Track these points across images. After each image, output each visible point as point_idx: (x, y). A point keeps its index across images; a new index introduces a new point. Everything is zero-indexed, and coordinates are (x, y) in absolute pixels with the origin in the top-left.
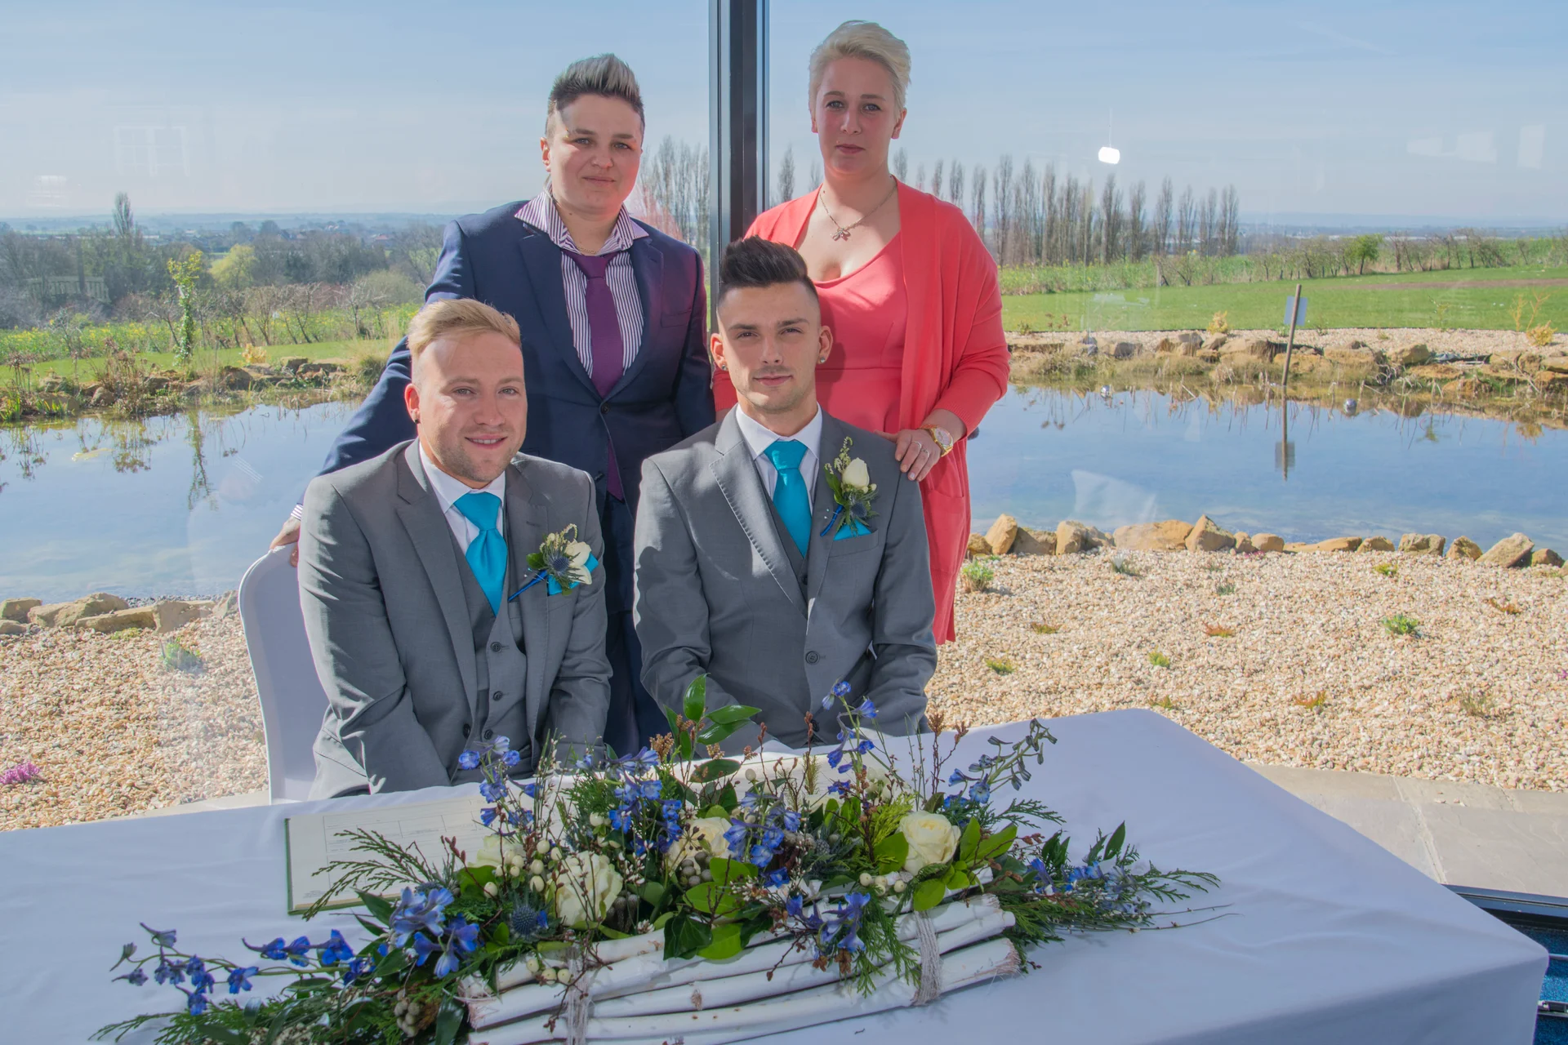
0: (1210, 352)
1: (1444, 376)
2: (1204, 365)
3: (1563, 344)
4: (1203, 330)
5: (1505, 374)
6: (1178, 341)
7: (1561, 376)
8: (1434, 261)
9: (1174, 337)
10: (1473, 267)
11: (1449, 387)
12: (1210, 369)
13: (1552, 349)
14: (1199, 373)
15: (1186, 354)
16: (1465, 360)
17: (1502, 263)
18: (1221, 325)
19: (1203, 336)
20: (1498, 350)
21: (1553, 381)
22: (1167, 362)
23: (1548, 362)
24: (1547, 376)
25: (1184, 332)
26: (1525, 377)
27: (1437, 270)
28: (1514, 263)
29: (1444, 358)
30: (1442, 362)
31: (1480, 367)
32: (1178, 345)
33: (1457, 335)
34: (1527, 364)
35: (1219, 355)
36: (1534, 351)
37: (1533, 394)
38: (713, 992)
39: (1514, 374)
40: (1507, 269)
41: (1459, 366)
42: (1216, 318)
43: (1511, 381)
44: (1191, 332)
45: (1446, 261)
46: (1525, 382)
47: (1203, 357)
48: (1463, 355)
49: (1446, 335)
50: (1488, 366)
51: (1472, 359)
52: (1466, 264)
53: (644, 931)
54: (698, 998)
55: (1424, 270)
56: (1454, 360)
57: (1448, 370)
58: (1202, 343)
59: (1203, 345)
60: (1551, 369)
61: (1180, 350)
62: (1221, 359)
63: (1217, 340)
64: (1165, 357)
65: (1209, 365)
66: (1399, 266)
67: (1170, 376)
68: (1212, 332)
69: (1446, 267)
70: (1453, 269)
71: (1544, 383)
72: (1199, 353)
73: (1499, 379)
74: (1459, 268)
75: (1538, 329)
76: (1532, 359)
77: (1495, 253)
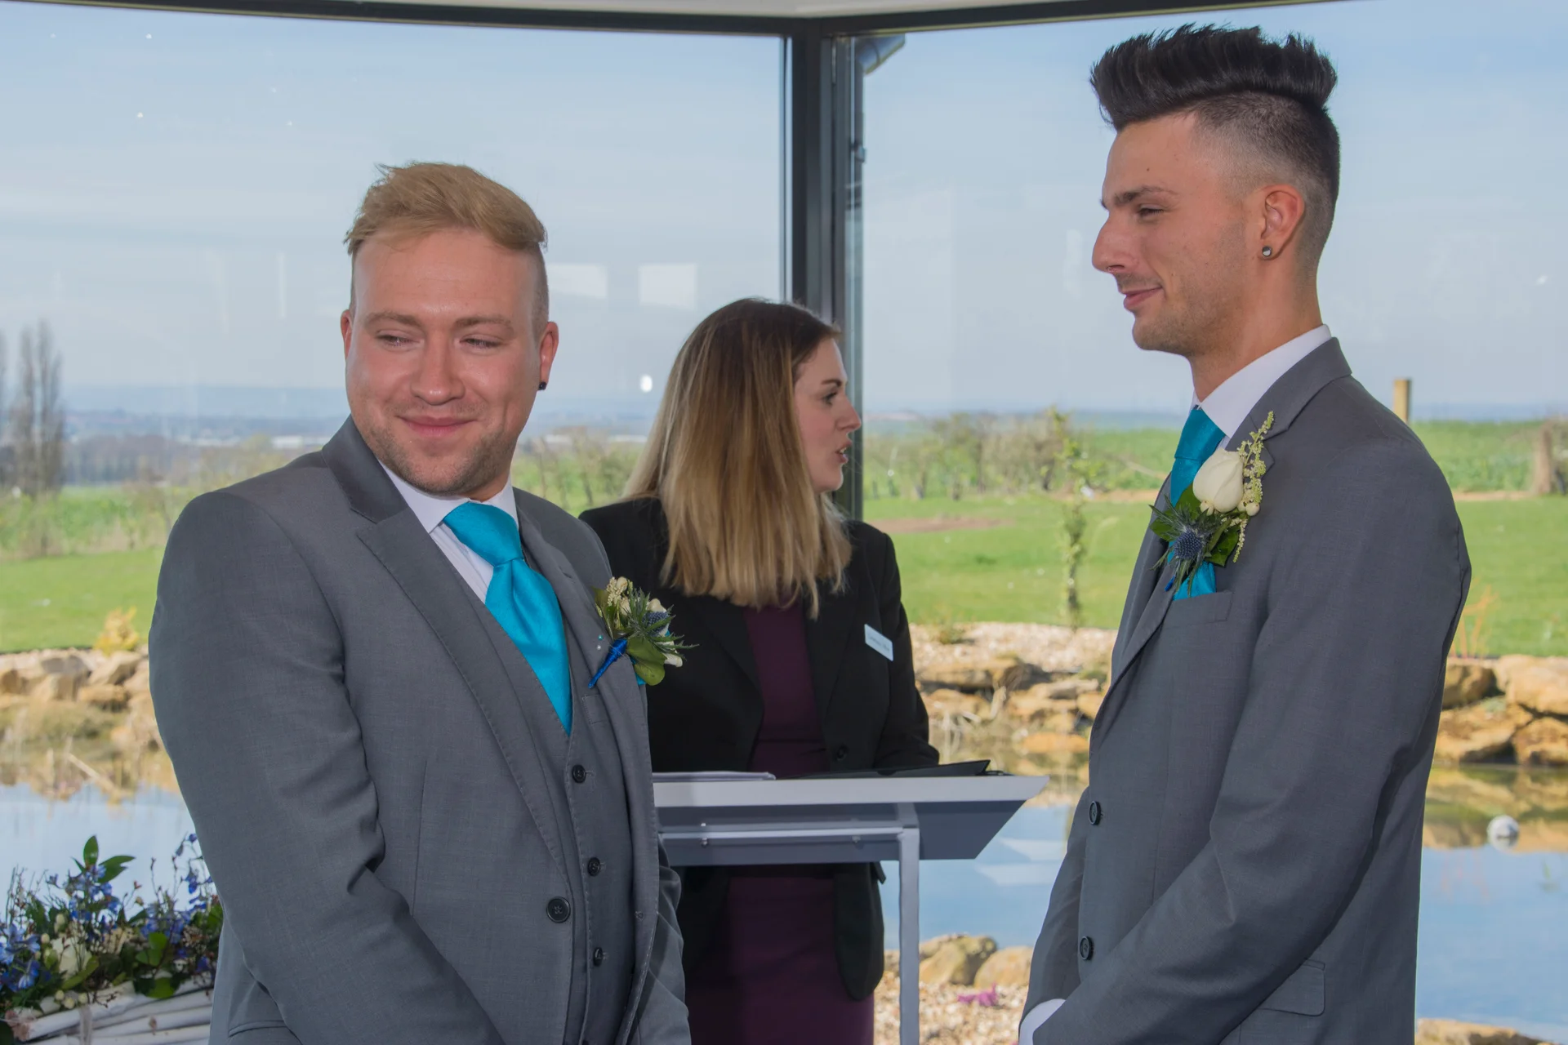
0: (110, 691)
2: (98, 717)
4: (88, 649)
6: (39, 672)
9: (28, 665)
12: (110, 725)
14: (91, 734)
15: (59, 697)
18: (124, 636)
19: (91, 660)
22: (22, 714)
25: (48, 654)
32: (39, 680)
35: (128, 696)
38: (162, 1021)
42: (113, 624)
44: (64, 655)
47: (94, 703)
53: (107, 987)
54: (153, 1023)
58: (89, 673)
59: (93, 678)
61: (45, 690)
62: (133, 703)
63: (121, 668)
64: (17, 707)
65: (109, 716)
67: (32, 743)
68: (108, 651)
72: (84, 694)
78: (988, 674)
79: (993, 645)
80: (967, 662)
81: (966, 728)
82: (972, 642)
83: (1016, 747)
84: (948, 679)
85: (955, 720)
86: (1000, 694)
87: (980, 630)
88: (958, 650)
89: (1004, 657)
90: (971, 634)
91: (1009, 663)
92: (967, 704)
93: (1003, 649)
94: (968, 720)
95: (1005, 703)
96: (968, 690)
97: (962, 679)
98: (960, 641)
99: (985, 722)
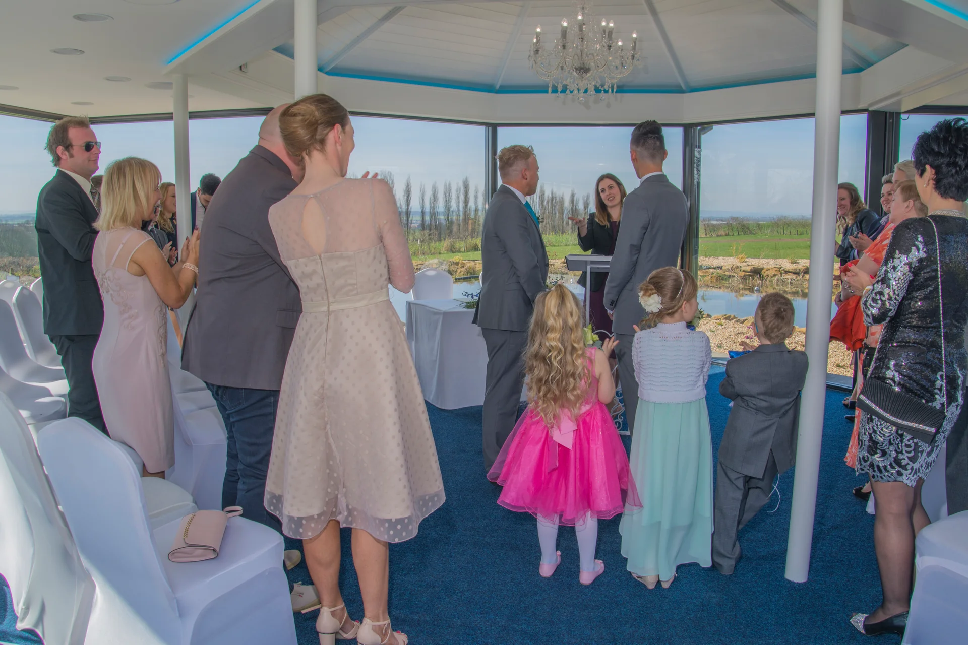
1: (705, 274)
3: (749, 262)
5: (727, 273)
7: (747, 273)
8: (722, 232)
10: (738, 235)
11: (706, 278)
13: (745, 264)
16: (713, 268)
17: (751, 233)
20: (725, 264)
21: (745, 275)
23: (743, 268)
24: (742, 274)
26: (735, 274)
27: (723, 236)
28: (756, 233)
29: (705, 267)
30: (704, 269)
31: (719, 271)
33: (711, 259)
34: (735, 269)
36: (739, 264)
37: (738, 280)
39: (731, 273)
40: (752, 235)
41: (711, 270)
43: (730, 276)
45: (727, 232)
46: (734, 276)
48: (712, 266)
49: (707, 259)
50: (721, 270)
51: (715, 268)
52: (736, 234)
55: (718, 236)
56: (709, 268)
57: (706, 272)
60: (744, 271)
66: (706, 234)
69: (727, 235)
70: (730, 236)
71: (741, 276)
73: (725, 275)
74: (733, 235)
75: (740, 256)
76: (737, 267)
77: (748, 228)
78: (799, 270)
79: (802, 264)
80: (796, 267)
81: (793, 281)
82: (798, 263)
83: (804, 286)
84: (790, 270)
85: (791, 279)
86: (802, 274)
87: (800, 261)
88: (794, 264)
89: (804, 266)
90: (798, 261)
91: (805, 268)
92: (794, 276)
93: (804, 265)
94: (794, 280)
95: (803, 277)
96: (795, 273)
97: (794, 271)
98: (795, 263)
99: (797, 280)
